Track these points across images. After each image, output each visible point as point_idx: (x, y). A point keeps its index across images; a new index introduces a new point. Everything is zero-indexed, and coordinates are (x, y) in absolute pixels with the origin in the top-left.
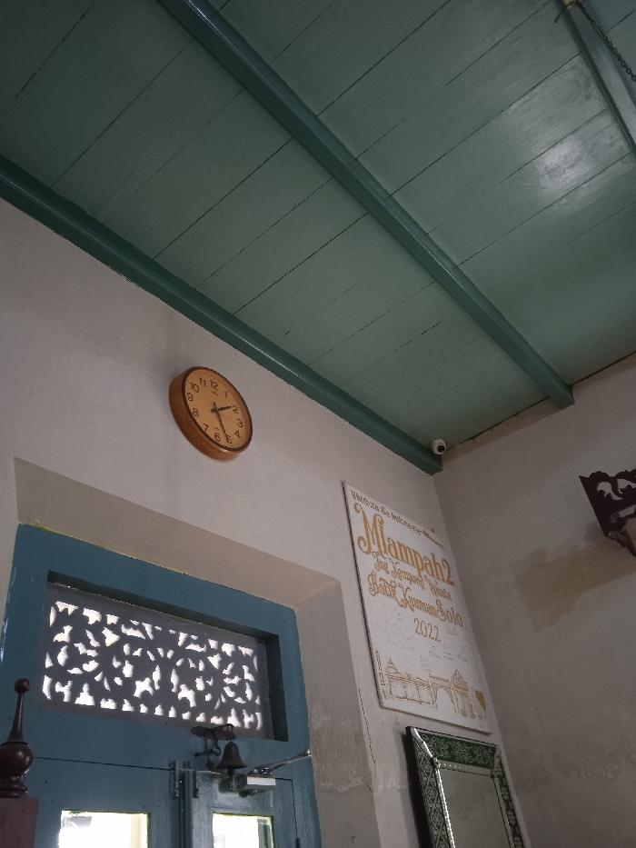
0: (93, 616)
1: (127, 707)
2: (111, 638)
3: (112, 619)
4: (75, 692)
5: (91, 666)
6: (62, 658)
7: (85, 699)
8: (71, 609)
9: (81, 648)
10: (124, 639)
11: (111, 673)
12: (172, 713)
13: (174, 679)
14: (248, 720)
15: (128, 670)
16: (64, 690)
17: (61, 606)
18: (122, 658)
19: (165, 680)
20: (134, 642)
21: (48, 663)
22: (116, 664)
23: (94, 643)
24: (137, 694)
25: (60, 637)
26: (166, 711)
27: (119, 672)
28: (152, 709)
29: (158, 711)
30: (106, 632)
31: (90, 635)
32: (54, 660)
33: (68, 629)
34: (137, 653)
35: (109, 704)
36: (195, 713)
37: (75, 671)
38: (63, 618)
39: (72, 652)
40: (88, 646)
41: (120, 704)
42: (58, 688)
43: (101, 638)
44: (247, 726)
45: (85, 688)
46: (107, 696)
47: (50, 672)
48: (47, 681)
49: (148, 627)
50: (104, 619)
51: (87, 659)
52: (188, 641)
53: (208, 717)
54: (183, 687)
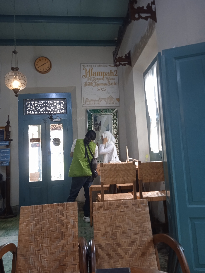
0: (33, 102)
1: (39, 113)
2: (36, 105)
3: (36, 102)
4: (31, 112)
5: (33, 109)
6: (29, 109)
7: (33, 113)
8: (29, 102)
9: (32, 107)
10: (38, 104)
11: (36, 109)
12: (47, 112)
13: (47, 108)
14: (61, 111)
15: (39, 108)
16: (30, 112)
17: (28, 102)
18: (38, 107)
19: (46, 109)
20: (40, 104)
21: (27, 110)
22: (37, 108)
23: (33, 106)
24: (41, 111)
25: (28, 106)
26: (46, 112)
27: (38, 109)
28: (43, 112)
29: (45, 112)
30: (35, 104)
31: (33, 105)
32: (28, 109)
33: (29, 105)
34: (41, 106)
35: (37, 113)
36: (51, 112)
37: (31, 110)
38: (28, 104)
39: (30, 108)
40: (32, 106)
41: (38, 113)
42: (29, 112)
43: (34, 105)
44: (61, 112)
45: (33, 111)
46: (36, 112)
47: (27, 111)
48: (27, 112)
49: (42, 102)
50: (35, 102)
51: (33, 108)
52: (50, 102)
53: (53, 112)
54: (49, 109)
